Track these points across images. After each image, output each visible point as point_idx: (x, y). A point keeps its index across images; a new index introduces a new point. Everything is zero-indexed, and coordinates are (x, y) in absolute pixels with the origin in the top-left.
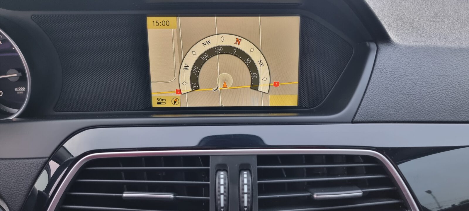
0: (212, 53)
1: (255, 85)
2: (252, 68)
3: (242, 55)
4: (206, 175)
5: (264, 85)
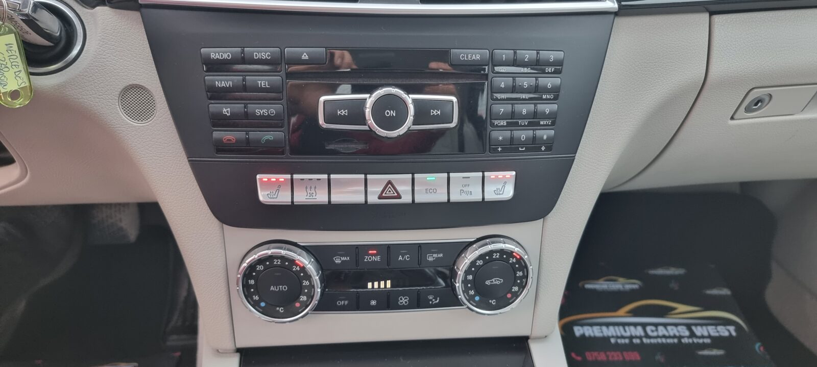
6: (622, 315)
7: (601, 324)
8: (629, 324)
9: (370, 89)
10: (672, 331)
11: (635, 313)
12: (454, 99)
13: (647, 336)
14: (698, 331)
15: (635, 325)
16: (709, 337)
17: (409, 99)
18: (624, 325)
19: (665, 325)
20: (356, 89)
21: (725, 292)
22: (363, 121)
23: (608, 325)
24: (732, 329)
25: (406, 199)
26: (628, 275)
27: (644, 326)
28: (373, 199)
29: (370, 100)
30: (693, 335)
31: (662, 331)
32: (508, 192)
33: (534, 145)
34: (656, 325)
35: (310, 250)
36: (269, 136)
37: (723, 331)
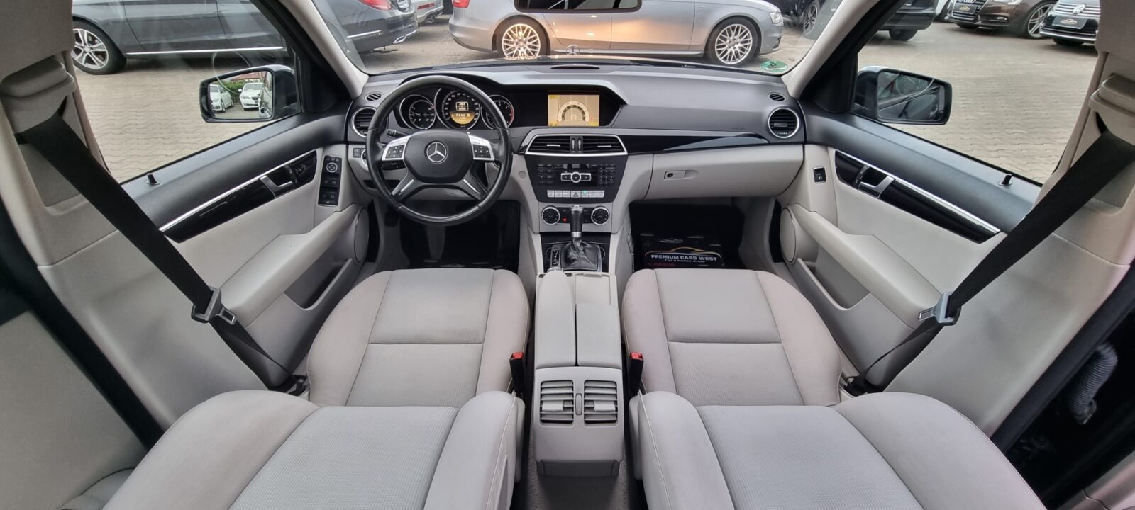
0: (569, 107)
1: (584, 119)
2: (583, 113)
3: (580, 108)
4: (569, 141)
5: (587, 119)
6: (671, 252)
7: (662, 255)
8: (674, 255)
9: (572, 172)
10: (690, 258)
11: (676, 251)
12: (590, 174)
13: (680, 259)
14: (701, 258)
15: (676, 255)
16: (705, 260)
17: (580, 174)
18: (671, 255)
19: (688, 256)
20: (569, 172)
21: (719, 245)
22: (570, 179)
23: (665, 255)
24: (715, 258)
25: (579, 196)
26: (678, 238)
27: (679, 256)
28: (572, 196)
29: (572, 174)
30: (698, 259)
31: (686, 257)
32: (603, 196)
33: (609, 185)
34: (685, 256)
35: (557, 208)
36: (550, 182)
37: (711, 259)
